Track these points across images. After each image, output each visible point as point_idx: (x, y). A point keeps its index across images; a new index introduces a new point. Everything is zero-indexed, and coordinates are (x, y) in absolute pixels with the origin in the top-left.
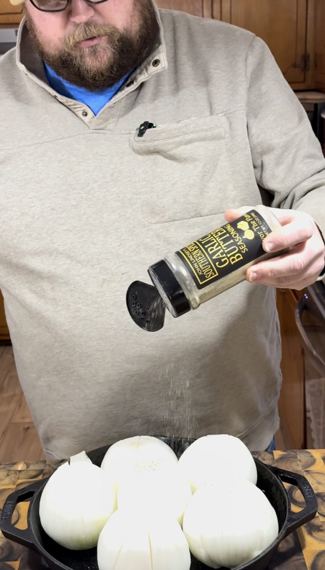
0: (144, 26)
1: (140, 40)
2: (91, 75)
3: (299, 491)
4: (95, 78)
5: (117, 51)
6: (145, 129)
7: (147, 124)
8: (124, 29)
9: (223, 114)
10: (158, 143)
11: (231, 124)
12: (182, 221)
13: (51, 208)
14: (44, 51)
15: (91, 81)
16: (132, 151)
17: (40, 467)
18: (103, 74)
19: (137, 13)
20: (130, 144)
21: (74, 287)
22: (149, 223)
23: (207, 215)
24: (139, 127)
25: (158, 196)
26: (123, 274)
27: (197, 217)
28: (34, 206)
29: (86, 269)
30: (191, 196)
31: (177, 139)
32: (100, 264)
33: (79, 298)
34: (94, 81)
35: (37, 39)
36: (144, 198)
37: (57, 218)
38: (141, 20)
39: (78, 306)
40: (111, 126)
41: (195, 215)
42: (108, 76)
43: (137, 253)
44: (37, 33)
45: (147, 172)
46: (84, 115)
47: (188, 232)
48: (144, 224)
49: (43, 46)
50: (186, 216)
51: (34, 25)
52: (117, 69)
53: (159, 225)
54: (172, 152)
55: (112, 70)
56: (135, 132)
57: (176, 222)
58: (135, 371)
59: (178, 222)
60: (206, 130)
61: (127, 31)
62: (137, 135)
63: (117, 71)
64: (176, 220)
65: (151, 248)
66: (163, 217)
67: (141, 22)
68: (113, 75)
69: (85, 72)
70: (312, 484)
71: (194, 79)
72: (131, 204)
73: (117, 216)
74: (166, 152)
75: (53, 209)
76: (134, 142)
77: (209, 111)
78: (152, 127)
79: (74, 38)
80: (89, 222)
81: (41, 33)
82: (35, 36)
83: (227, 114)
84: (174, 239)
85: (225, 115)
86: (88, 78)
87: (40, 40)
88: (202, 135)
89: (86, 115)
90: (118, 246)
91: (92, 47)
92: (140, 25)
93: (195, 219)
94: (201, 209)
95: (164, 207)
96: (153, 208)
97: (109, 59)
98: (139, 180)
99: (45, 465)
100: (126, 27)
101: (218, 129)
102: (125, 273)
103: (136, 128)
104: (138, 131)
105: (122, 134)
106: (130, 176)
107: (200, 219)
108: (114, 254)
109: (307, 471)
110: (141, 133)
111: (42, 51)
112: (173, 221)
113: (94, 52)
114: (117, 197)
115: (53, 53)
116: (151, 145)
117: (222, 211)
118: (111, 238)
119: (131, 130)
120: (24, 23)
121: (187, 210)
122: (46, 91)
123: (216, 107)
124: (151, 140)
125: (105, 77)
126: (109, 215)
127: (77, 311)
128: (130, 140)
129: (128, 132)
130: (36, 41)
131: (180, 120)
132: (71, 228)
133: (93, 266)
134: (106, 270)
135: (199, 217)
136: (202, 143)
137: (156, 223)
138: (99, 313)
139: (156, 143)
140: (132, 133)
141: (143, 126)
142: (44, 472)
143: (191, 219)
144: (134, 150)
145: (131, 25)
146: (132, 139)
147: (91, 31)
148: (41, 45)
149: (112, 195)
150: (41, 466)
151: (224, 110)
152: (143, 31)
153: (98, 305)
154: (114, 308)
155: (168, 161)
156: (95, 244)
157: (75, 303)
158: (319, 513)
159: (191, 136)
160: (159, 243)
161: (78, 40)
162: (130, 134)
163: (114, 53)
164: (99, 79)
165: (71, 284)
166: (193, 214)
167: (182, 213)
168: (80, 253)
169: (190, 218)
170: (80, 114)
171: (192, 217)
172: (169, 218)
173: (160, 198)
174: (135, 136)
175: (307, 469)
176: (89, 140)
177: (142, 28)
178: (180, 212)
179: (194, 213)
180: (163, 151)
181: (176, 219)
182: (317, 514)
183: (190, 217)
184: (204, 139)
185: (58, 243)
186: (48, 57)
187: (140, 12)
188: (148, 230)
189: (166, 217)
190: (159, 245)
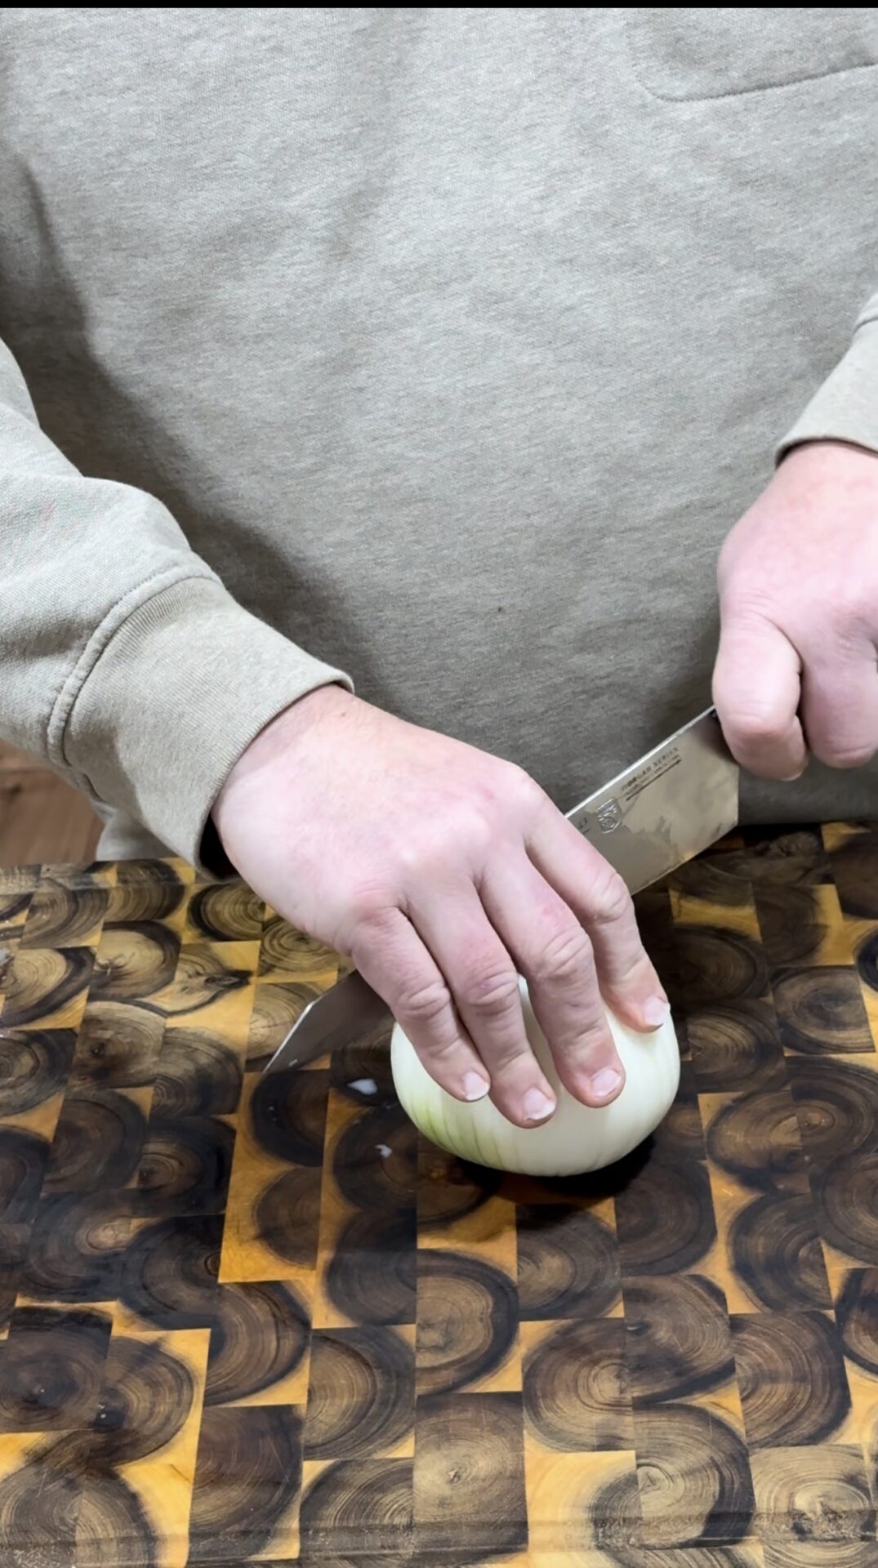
12: (793, 88)
13: (272, 43)
17: (21, 886)
22: (662, 97)
27: (854, 66)
28: (197, 36)
29: (416, 300)
32: (470, 277)
33: (393, 417)
37: (299, 87)
39: (390, 448)
41: (848, 58)
43: (615, 225)
47: (816, 132)
48: (644, 106)
50: (810, 66)
53: (701, 107)
57: (769, 91)
58: (608, 676)
59: (778, 91)
64: (771, 86)
66: (720, 72)
73: (530, 75)
75: (277, 49)
80: (418, 102)
84: (763, 161)
90: (540, 199)
93: (843, 75)
94: (866, 35)
99: (39, 879)
107: (859, 76)
108: (525, 232)
112: (762, 87)
118: (509, 168)
126: (498, 72)
127: (387, 470)
132: (356, 130)
133: (441, 286)
134: (495, 303)
135: (860, 65)
137: (689, 98)
142: (35, 900)
143: (830, 77)
150: (23, 883)
153: (470, 443)
154: (533, 450)
156: (446, 195)
160: (701, 180)
167: (798, 53)
168: (389, 236)
169: (824, 75)
171: (834, 70)
172: (747, 76)
178: (790, 52)
179: (843, 53)
181: (772, 80)
183: (824, 67)
185: (306, 194)
188: (658, 127)
189: (734, 74)
190: (702, 188)
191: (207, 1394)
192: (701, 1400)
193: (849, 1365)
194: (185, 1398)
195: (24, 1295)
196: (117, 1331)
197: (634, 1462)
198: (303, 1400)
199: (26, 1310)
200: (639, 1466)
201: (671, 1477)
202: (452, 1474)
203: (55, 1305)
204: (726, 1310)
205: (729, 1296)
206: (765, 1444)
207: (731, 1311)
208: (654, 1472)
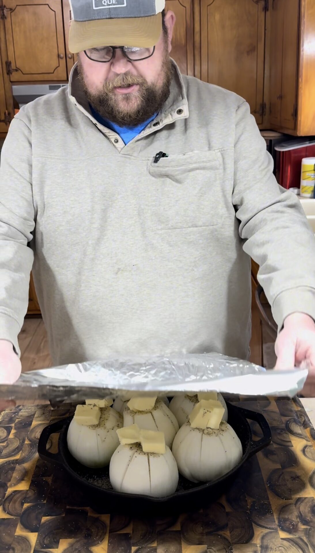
0: (166, 84)
1: (161, 94)
2: (121, 116)
3: (258, 425)
4: (124, 118)
5: (144, 99)
6: (159, 157)
7: (161, 154)
8: (152, 83)
9: (218, 151)
10: (168, 169)
11: (223, 159)
12: (181, 229)
14: (88, 91)
15: (120, 120)
16: (148, 173)
18: (131, 117)
19: (163, 73)
20: (147, 167)
21: (96, 273)
22: (156, 229)
23: (201, 226)
24: (155, 156)
25: (164, 209)
26: (133, 265)
27: (194, 227)
29: (106, 260)
30: (190, 211)
31: (183, 167)
33: (99, 282)
34: (123, 121)
35: (83, 81)
36: (153, 209)
38: (165, 80)
40: (135, 154)
41: (192, 225)
42: (134, 118)
43: (145, 251)
44: (84, 76)
45: (158, 190)
46: (115, 141)
48: (153, 229)
49: (87, 87)
50: (185, 226)
51: (83, 70)
52: (142, 114)
53: (163, 231)
54: (178, 177)
55: (138, 114)
56: (152, 159)
57: (176, 229)
59: (178, 230)
60: (206, 162)
61: (153, 85)
62: (153, 161)
63: (142, 116)
65: (156, 248)
66: (167, 225)
67: (165, 81)
68: (138, 118)
69: (117, 113)
70: (268, 420)
71: (198, 123)
72: (143, 213)
73: (133, 222)
74: (174, 176)
76: (151, 166)
77: (208, 147)
78: (165, 156)
79: (113, 84)
81: (87, 76)
82: (82, 79)
83: (222, 151)
85: (220, 151)
86: (119, 117)
87: (86, 82)
88: (202, 165)
89: (117, 142)
90: (132, 244)
91: (126, 94)
92: (163, 83)
93: (192, 228)
94: (196, 221)
95: (168, 218)
96: (160, 218)
97: (138, 105)
98: (151, 196)
100: (153, 82)
101: (214, 162)
102: (135, 265)
103: (153, 157)
104: (154, 158)
105: (143, 160)
106: (144, 192)
107: (195, 229)
109: (264, 410)
110: (156, 160)
111: (86, 90)
113: (127, 98)
114: (135, 207)
115: (94, 93)
116: (164, 170)
117: (212, 224)
119: (149, 157)
120: (76, 67)
121: (186, 221)
122: (89, 119)
123: (213, 144)
124: (163, 167)
125: (132, 119)
128: (147, 165)
129: (147, 158)
130: (83, 82)
131: (185, 152)
133: (111, 257)
134: (121, 262)
136: (202, 171)
137: (161, 229)
138: (113, 294)
139: (167, 169)
140: (150, 160)
141: (158, 155)
143: (189, 228)
144: (150, 173)
145: (157, 81)
146: (149, 164)
147: (127, 80)
148: (86, 86)
149: (131, 205)
151: (220, 148)
152: (165, 88)
155: (174, 183)
157: (95, 285)
158: (273, 442)
159: (194, 166)
160: (162, 244)
161: (116, 85)
162: (148, 160)
163: (142, 101)
164: (127, 120)
165: (94, 271)
166: (190, 224)
167: (182, 223)
169: (187, 228)
170: (113, 140)
171: (189, 227)
172: (172, 226)
173: (166, 211)
174: (152, 162)
175: (265, 409)
176: (119, 161)
177: (165, 86)
178: (180, 223)
180: (171, 175)
182: (272, 442)
183: (187, 226)
184: (204, 168)
186: (90, 96)
187: (165, 73)
188: (155, 234)
189: (169, 225)
190: (162, 246)
191: (110, 530)
192: (221, 533)
193: (253, 524)
194: (105, 531)
195: (68, 506)
196: (89, 514)
197: (206, 548)
198: (131, 532)
199: (69, 509)
200: (208, 549)
201: (215, 551)
202: (166, 550)
203: (75, 508)
204: (225, 510)
205: (226, 507)
206: (235, 543)
207: (227, 511)
208: (211, 550)
